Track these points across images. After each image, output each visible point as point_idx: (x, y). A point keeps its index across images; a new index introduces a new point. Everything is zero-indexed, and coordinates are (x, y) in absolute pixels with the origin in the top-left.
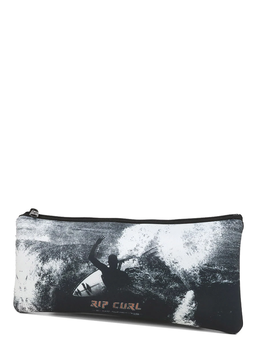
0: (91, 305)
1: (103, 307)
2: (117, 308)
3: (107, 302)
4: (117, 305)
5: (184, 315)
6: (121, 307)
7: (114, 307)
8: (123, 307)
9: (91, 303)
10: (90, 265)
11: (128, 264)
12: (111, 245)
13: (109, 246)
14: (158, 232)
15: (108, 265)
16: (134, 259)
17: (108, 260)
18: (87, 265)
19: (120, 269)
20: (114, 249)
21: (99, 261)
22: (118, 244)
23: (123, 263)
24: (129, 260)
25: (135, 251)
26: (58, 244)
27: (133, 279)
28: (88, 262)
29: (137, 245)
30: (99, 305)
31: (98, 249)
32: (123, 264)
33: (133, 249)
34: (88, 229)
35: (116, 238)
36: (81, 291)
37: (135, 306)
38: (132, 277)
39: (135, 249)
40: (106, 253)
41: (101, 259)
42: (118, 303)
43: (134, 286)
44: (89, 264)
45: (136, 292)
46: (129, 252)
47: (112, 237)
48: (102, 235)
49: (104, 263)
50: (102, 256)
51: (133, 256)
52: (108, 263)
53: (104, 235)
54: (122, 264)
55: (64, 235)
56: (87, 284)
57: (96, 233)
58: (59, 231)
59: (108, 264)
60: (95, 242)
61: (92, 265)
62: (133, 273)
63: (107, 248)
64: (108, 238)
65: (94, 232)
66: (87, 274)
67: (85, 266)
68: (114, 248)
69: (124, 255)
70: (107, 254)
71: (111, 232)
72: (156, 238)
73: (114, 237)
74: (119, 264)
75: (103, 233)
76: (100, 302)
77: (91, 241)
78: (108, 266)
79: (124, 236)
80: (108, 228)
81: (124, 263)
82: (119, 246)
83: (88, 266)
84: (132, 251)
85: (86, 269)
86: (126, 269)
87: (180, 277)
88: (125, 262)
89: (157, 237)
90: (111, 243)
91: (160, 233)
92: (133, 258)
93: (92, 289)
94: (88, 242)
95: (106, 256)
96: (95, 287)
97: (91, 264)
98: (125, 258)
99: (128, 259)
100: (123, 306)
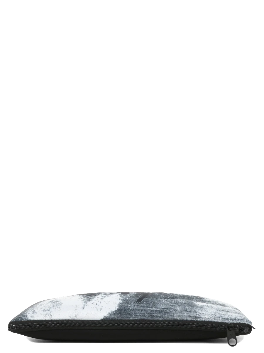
12: (128, 298)
14: (84, 307)
22: (121, 299)
25: (104, 296)
26: (184, 300)
29: (103, 299)
34: (156, 309)
35: (123, 303)
46: (110, 296)
47: (128, 303)
48: (138, 304)
53: (136, 304)
55: (179, 304)
57: (145, 305)
58: (187, 307)
60: (144, 300)
64: (132, 302)
65: (147, 306)
70: (131, 294)
71: (130, 306)
73: (126, 303)
77: (148, 300)
79: (116, 304)
80: (134, 310)
89: (85, 303)
91: (83, 306)
94: (152, 299)
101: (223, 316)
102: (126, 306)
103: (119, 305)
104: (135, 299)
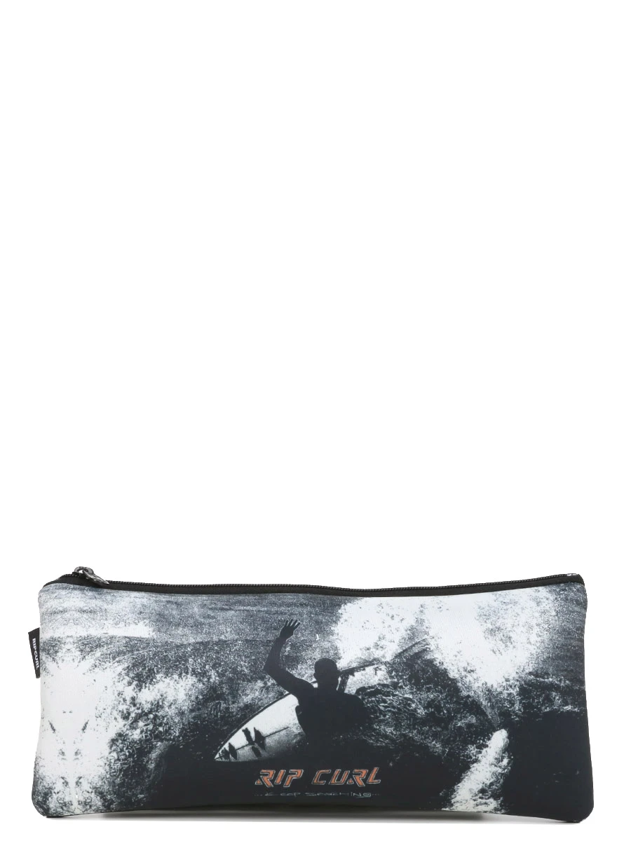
0: (258, 782)
1: (288, 784)
2: (323, 783)
3: (299, 771)
4: (324, 777)
5: (480, 787)
6: (334, 781)
7: (315, 781)
8: (339, 780)
9: (258, 777)
10: (269, 684)
11: (363, 677)
12: (318, 639)
13: (315, 641)
14: (422, 609)
15: (314, 682)
16: (376, 666)
17: (314, 672)
18: (260, 684)
19: (344, 689)
20: (327, 647)
21: (292, 676)
22: (335, 637)
23: (351, 677)
24: (364, 670)
25: (377, 649)
26: (178, 642)
27: (375, 712)
28: (262, 678)
29: (380, 638)
30: (278, 781)
31: (288, 649)
32: (351, 680)
33: (372, 645)
34: (248, 608)
36: (239, 749)
37: (368, 775)
38: (372, 706)
39: (377, 646)
40: (309, 656)
41: (297, 669)
42: (328, 771)
43: (375, 726)
44: (265, 683)
45: (377, 741)
46: (365, 652)
47: (317, 622)
48: (292, 620)
49: (303, 679)
50: (298, 663)
51: (375, 659)
52: (315, 677)
53: (295, 619)
54: (348, 678)
55: (191, 621)
56: (257, 729)
57: (276, 616)
58: (174, 612)
59: (314, 680)
60: (278, 633)
61: (273, 684)
62: (376, 697)
63: (311, 646)
64: (307, 625)
65: (269, 614)
66: (260, 707)
67: (256, 687)
68: (326, 645)
69: (353, 659)
70: (310, 659)
71: (311, 613)
72: (420, 622)
73: (322, 623)
74: (342, 678)
75: (292, 614)
76: (282, 772)
77: (267, 634)
78: (316, 685)
79: (346, 621)
80: (301, 605)
81: (354, 676)
82: (338, 641)
83: (264, 687)
84: (371, 650)
85: (257, 693)
86: (359, 691)
87: (479, 701)
88: (356, 674)
89: (423, 621)
90: (317, 635)
91: (425, 611)
92: (373, 664)
93: (267, 740)
94: (258, 635)
95: (309, 662)
96: (276, 737)
97: (271, 682)
98: (354, 665)
99: (362, 667)
100: (339, 778)
101: (96, 596)
102: (320, 614)
103: (338, 618)
104: (300, 635)
